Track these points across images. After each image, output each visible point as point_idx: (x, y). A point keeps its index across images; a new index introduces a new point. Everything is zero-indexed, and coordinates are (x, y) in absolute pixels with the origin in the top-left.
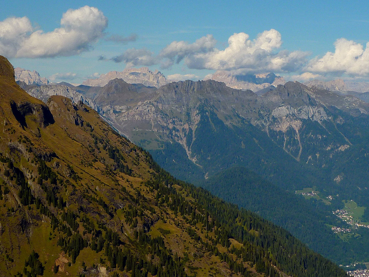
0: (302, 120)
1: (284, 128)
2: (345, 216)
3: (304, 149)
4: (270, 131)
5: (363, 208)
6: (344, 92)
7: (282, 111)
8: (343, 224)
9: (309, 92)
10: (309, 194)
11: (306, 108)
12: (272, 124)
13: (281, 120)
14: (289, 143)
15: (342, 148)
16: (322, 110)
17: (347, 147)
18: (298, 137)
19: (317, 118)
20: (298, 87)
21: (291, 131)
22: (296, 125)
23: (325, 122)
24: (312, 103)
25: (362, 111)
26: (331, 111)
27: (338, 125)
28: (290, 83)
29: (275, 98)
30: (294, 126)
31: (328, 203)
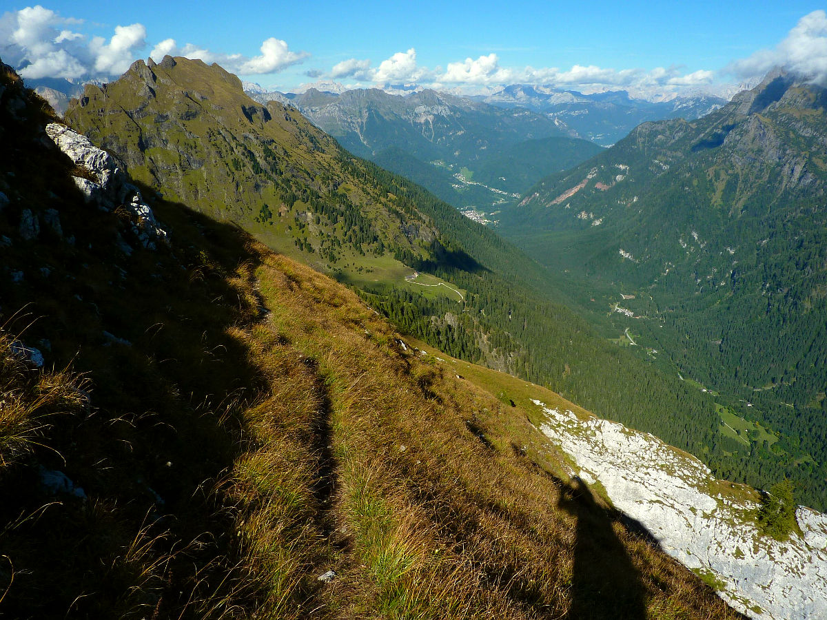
0: (434, 115)
1: (422, 120)
2: (461, 178)
3: (435, 135)
4: (414, 123)
5: (472, 172)
6: (461, 96)
7: (421, 109)
8: (459, 183)
9: (438, 96)
10: (439, 164)
11: (436, 107)
12: (415, 118)
13: (421, 114)
14: (425, 131)
15: (459, 133)
16: (447, 107)
17: (462, 132)
18: (431, 126)
19: (444, 113)
20: (431, 92)
21: (427, 122)
22: (430, 118)
23: (448, 116)
24: (440, 103)
25: (472, 108)
26: (453, 109)
27: (457, 118)
28: (426, 91)
29: (416, 101)
30: (429, 119)
31: (450, 169)
